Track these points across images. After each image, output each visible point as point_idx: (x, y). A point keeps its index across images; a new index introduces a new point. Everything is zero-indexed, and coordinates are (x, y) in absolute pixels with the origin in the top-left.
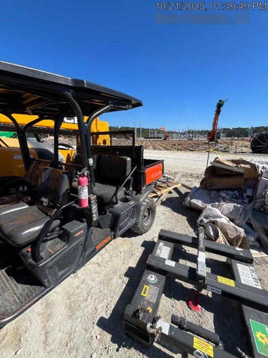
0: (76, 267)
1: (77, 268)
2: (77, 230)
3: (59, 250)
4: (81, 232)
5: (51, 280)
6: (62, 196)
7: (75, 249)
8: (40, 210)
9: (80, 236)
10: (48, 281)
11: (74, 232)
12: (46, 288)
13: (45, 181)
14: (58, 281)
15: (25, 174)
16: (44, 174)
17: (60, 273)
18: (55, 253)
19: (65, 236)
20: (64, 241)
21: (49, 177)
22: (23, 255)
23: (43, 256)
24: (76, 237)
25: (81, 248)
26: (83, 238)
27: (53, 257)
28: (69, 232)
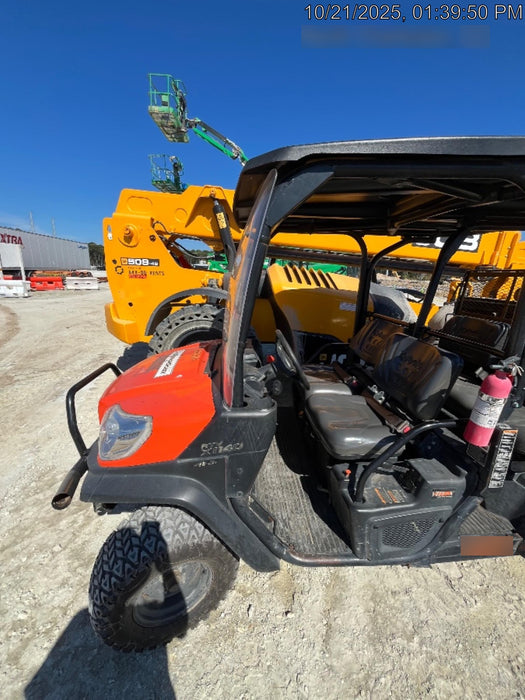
0: (413, 557)
1: (416, 560)
2: (440, 485)
3: (394, 504)
4: (447, 493)
5: (366, 549)
6: (426, 401)
7: (425, 522)
8: (372, 408)
9: (441, 501)
10: (363, 546)
11: (433, 485)
12: (355, 554)
13: (395, 359)
14: (377, 560)
15: (351, 337)
16: (396, 346)
17: (385, 548)
18: (388, 505)
19: (413, 484)
20: (407, 491)
21: (404, 353)
22: (336, 474)
23: (366, 497)
24: (435, 497)
25: (437, 526)
26: (448, 509)
27: (382, 509)
28: (424, 481)
